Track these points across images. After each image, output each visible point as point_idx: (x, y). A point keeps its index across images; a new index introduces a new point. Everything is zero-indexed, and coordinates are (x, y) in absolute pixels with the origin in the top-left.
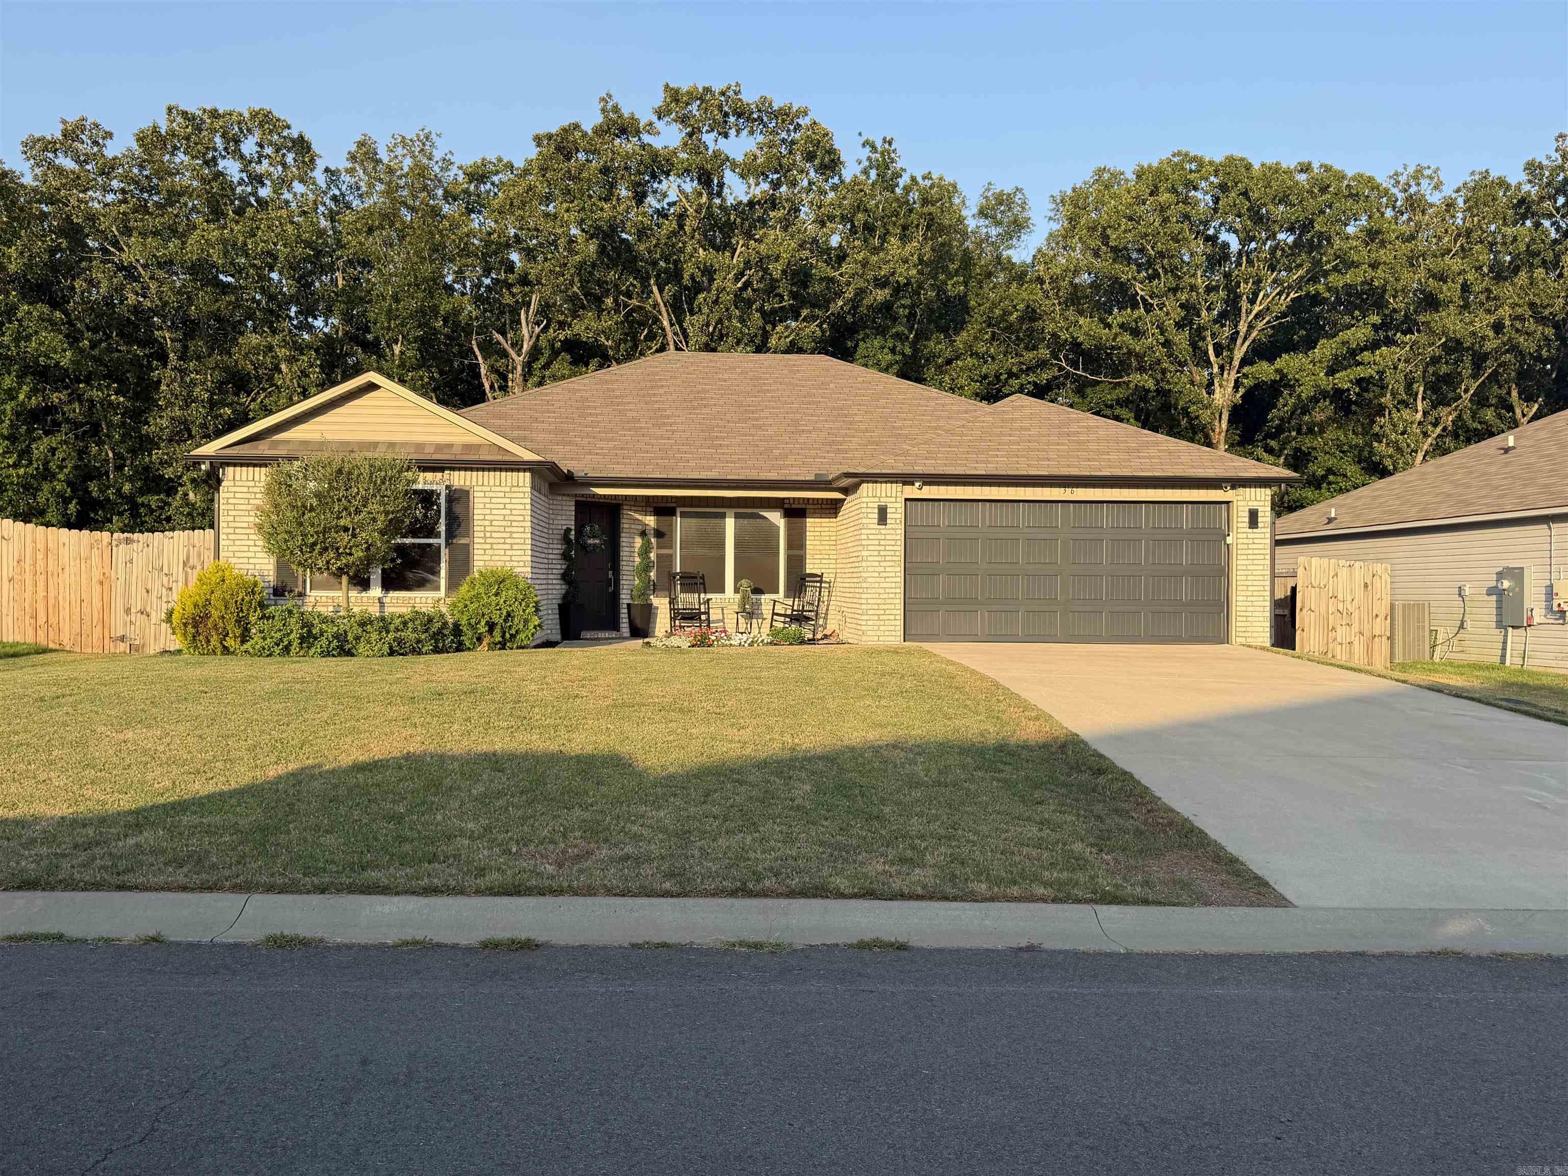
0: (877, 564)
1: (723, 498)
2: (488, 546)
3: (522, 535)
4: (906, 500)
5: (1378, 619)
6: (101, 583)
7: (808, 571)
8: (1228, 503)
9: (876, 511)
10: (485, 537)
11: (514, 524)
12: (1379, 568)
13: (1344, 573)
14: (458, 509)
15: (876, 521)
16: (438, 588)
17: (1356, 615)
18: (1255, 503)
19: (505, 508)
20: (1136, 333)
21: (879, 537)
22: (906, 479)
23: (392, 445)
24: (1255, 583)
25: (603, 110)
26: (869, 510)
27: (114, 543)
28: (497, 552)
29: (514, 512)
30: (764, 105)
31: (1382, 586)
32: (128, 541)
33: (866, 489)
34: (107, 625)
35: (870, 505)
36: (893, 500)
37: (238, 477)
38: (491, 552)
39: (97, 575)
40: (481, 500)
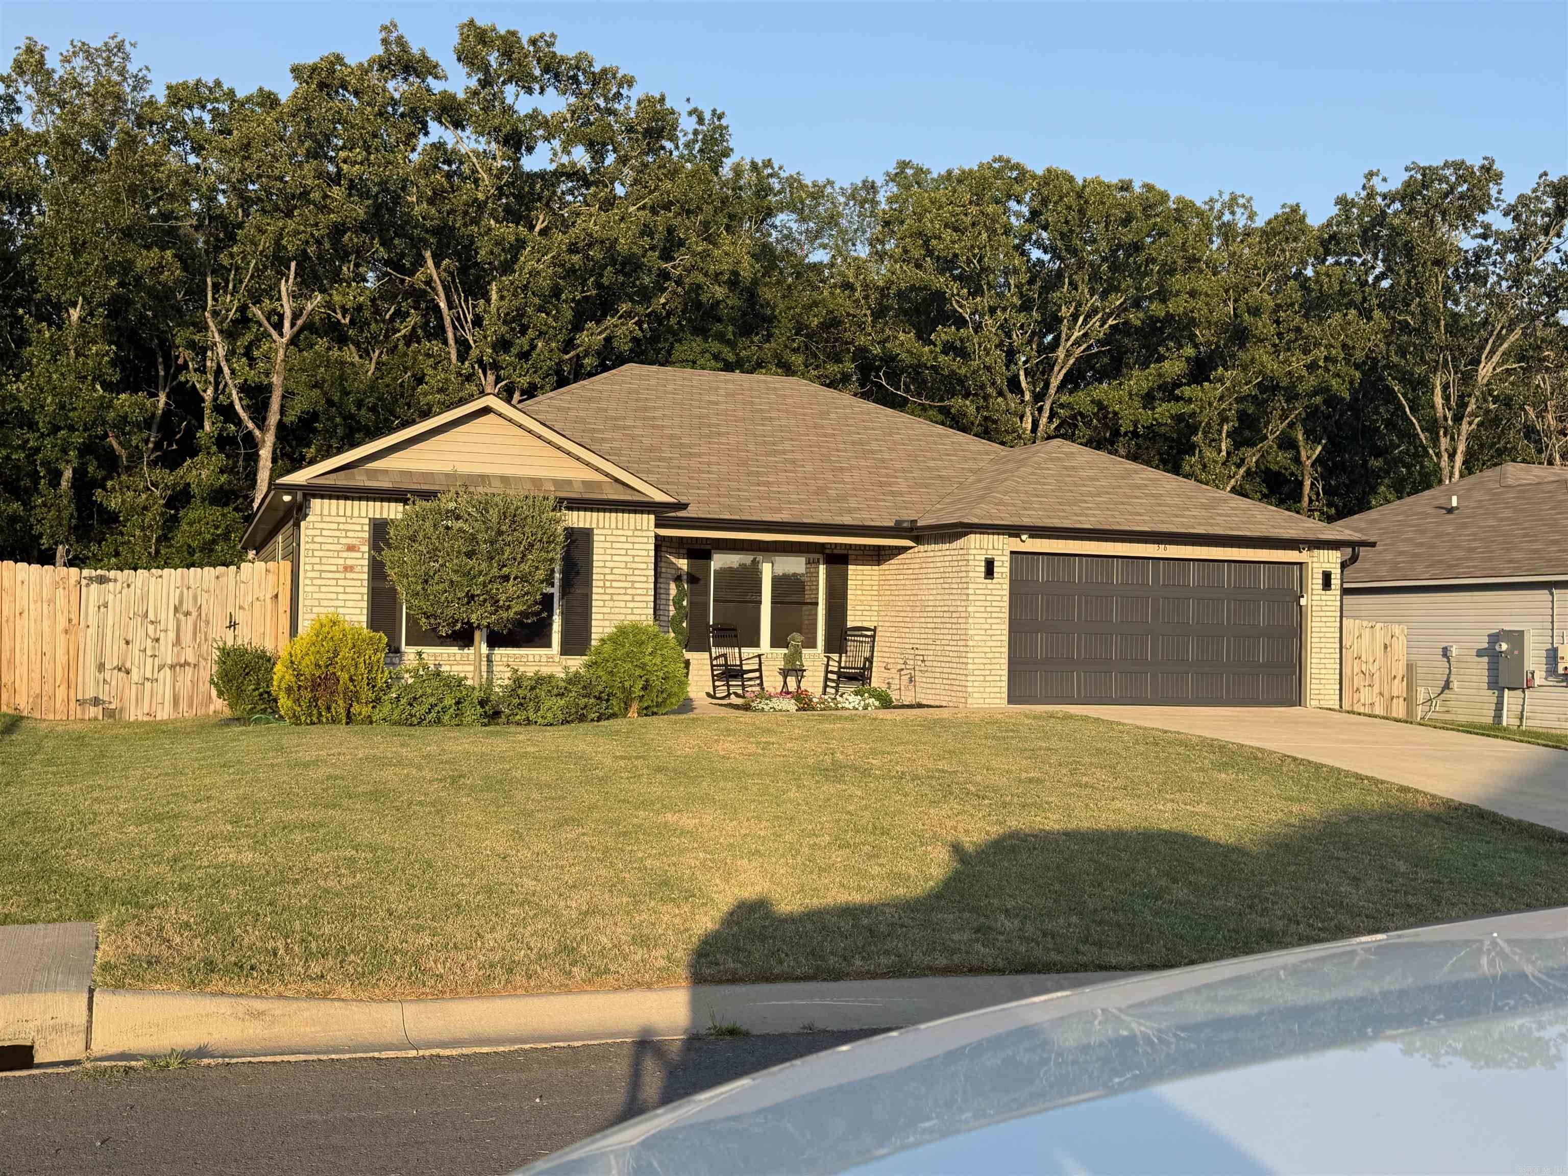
0: (983, 621)
1: (759, 542)
2: (607, 597)
3: (645, 585)
4: (1012, 552)
5: (1396, 681)
6: (66, 632)
7: (850, 624)
9: (983, 564)
10: (604, 587)
11: (636, 572)
12: (1396, 629)
13: (1367, 633)
14: (576, 554)
15: (983, 575)
16: (548, 645)
17: (1376, 676)
18: (1328, 565)
19: (627, 555)
20: (962, 353)
21: (986, 592)
22: (1014, 531)
23: (505, 480)
24: (1328, 645)
25: (385, 41)
26: (977, 563)
27: (84, 582)
28: (617, 604)
29: (636, 559)
31: (1400, 647)
32: (102, 580)
33: (974, 540)
34: (73, 686)
35: (977, 557)
36: (1000, 552)
37: (326, 512)
38: (611, 604)
39: (62, 623)
40: (601, 545)
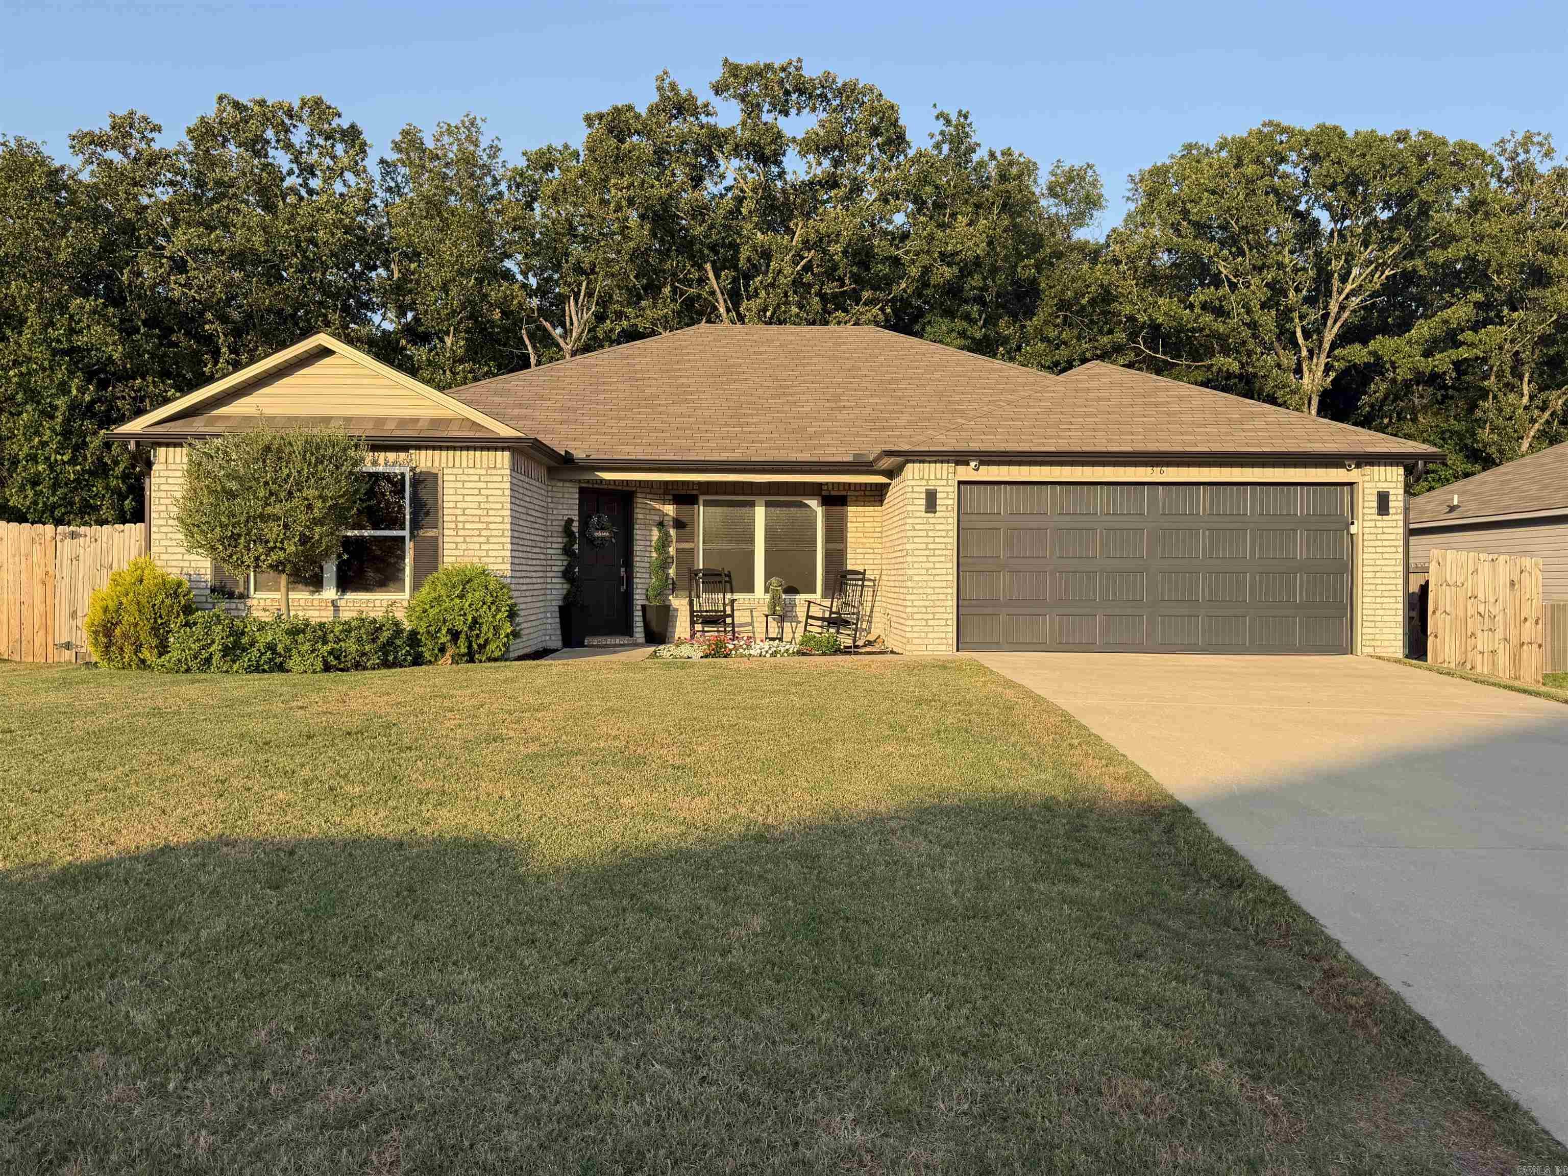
0: (925, 559)
1: (751, 484)
2: (460, 539)
3: (501, 526)
4: (960, 483)
5: (1528, 624)
6: (44, 583)
7: (849, 568)
8: (1351, 484)
9: (923, 496)
10: (457, 528)
11: (491, 512)
12: (1527, 562)
13: (1485, 570)
14: (424, 494)
15: (923, 508)
16: (401, 588)
17: (1500, 618)
18: (1385, 485)
19: (480, 494)
20: (1220, 312)
21: (927, 527)
22: (960, 458)
23: (348, 420)
24: (1385, 581)
25: (660, 89)
26: (915, 495)
27: (59, 538)
28: (471, 546)
29: (491, 499)
30: (827, 81)
31: (1533, 585)
32: (74, 535)
33: (912, 470)
34: (50, 631)
35: (916, 489)
36: (944, 483)
37: (170, 460)
38: (464, 546)
39: (39, 573)
40: (452, 485)
